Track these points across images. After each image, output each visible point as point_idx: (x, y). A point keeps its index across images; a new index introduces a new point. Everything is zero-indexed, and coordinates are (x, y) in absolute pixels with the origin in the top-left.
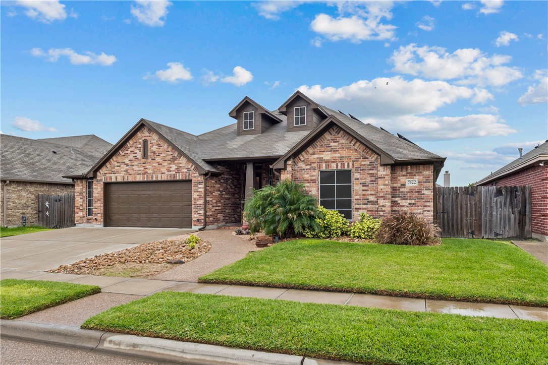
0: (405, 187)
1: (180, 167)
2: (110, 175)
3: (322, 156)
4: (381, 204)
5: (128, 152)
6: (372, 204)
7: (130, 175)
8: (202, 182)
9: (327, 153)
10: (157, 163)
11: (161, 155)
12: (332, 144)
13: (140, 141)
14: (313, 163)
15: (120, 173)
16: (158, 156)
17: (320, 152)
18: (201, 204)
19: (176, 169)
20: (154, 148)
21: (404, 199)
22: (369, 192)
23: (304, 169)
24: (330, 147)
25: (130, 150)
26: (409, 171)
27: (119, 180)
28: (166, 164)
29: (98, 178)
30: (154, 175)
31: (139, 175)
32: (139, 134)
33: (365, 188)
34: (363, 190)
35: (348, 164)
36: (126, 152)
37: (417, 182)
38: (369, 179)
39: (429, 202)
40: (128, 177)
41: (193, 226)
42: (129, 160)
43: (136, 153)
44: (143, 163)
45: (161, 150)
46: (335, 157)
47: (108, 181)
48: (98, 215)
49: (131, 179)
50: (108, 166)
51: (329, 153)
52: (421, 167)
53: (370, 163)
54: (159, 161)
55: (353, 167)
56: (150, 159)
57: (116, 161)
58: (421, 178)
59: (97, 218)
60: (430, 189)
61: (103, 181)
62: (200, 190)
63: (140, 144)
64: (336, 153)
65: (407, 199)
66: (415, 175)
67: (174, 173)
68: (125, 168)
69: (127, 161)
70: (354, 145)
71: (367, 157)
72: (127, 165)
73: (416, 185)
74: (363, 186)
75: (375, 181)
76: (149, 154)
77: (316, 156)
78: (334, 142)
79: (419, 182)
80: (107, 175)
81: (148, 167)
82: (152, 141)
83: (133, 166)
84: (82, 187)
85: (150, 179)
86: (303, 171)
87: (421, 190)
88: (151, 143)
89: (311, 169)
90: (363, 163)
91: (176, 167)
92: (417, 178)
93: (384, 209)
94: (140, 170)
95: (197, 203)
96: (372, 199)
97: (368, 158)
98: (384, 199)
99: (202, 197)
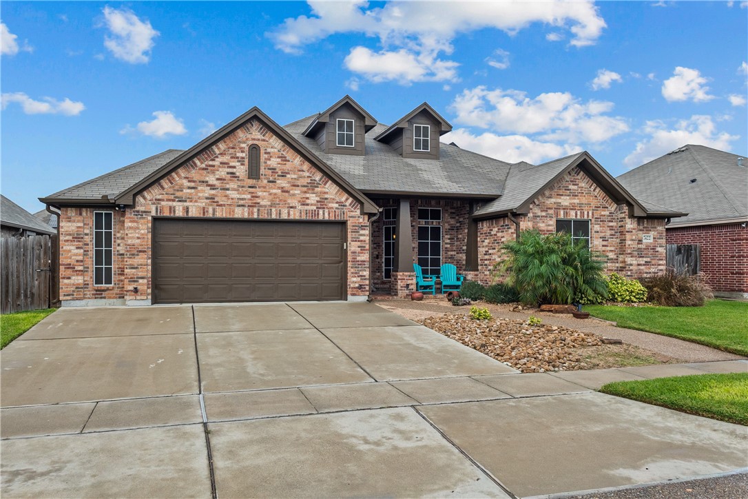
0: (642, 244)
1: (326, 199)
2: (170, 203)
3: (560, 201)
4: (629, 263)
5: (216, 163)
6: (612, 262)
7: (221, 205)
8: (366, 226)
9: (565, 197)
10: (279, 188)
11: (288, 176)
12: (571, 187)
13: (243, 145)
14: (550, 208)
15: (196, 201)
16: (283, 176)
17: (558, 195)
18: (364, 261)
19: (318, 202)
20: (274, 162)
21: (641, 257)
22: (609, 248)
23: (538, 216)
24: (568, 190)
25: (220, 159)
26: (645, 225)
27: (194, 213)
28: (296, 192)
29: (138, 208)
30: (273, 210)
31: (241, 208)
32: (241, 134)
33: (605, 243)
34: (603, 246)
35: (588, 213)
36: (211, 163)
37: (652, 237)
38: (609, 233)
39: (662, 260)
40: (214, 210)
41: (350, 297)
42: (218, 179)
43: (234, 167)
44: (250, 187)
45: (288, 166)
46: (575, 204)
47: (166, 214)
48: (141, 281)
49: (220, 214)
50: (166, 186)
51: (568, 197)
52: (656, 221)
53: (610, 213)
54: (283, 185)
55: (593, 218)
56: (265, 181)
57: (186, 178)
58: (656, 233)
59: (139, 287)
60: (663, 247)
61: (154, 213)
62: (362, 238)
63: (242, 152)
64: (575, 199)
65: (643, 257)
66: (650, 230)
67: (315, 208)
68: (208, 192)
69: (212, 179)
70: (594, 190)
71: (607, 206)
72: (213, 187)
73: (652, 241)
74: (603, 240)
75: (615, 235)
76: (262, 171)
77: (553, 200)
78: (573, 185)
79: (654, 238)
80: (163, 203)
81: (260, 194)
82: (269, 150)
83: (228, 189)
84: (81, 224)
85: (265, 216)
86: (538, 218)
87: (655, 246)
88: (266, 153)
89: (546, 217)
90: (603, 213)
91: (318, 199)
92: (652, 234)
93: (631, 268)
94: (243, 199)
95: (358, 258)
96: (612, 257)
97: (607, 208)
98: (632, 257)
99: (367, 250)
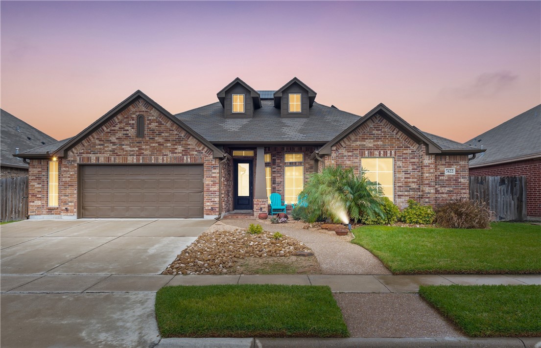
0: (444, 176)
1: (189, 149)
2: (88, 155)
3: (364, 143)
4: (427, 192)
5: (117, 128)
6: (414, 191)
7: (119, 155)
8: (217, 167)
9: (369, 141)
10: (156, 143)
11: (163, 134)
12: (375, 132)
13: (134, 116)
14: (356, 150)
15: (104, 153)
16: (159, 134)
17: (362, 139)
18: (216, 191)
19: (183, 151)
20: (153, 125)
21: (443, 187)
22: (411, 180)
23: (346, 156)
24: (372, 134)
25: (118, 126)
26: (447, 161)
27: (102, 161)
28: (169, 145)
29: (69, 159)
30: (153, 157)
31: (132, 157)
32: (132, 109)
33: (408, 176)
34: (405, 178)
35: (391, 152)
36: (113, 128)
37: (454, 170)
38: (411, 167)
39: (465, 189)
40: (114, 158)
41: (205, 216)
42: (117, 139)
43: (128, 130)
44: (137, 143)
45: (163, 128)
46: (379, 145)
47: (85, 162)
48: (70, 204)
49: (119, 161)
50: (86, 144)
51: (372, 140)
52: (458, 157)
53: (412, 152)
54: (160, 140)
55: (395, 155)
56: (147, 139)
57: (97, 139)
58: (458, 167)
59: (69, 208)
60: (466, 178)
61: (78, 161)
62: (214, 175)
63: (133, 120)
64: (379, 141)
65: (445, 187)
66: (453, 165)
67: (181, 155)
68: (111, 147)
69: (113, 139)
70: (396, 134)
71: (409, 146)
72: (114, 144)
73: (454, 173)
74: (405, 174)
75: (417, 169)
76: (146, 132)
77: (358, 143)
78: (377, 130)
79: (456, 171)
80: (84, 155)
81: (144, 147)
82: (150, 118)
83: (123, 145)
84: (40, 170)
85: (148, 162)
86: (345, 158)
87: (458, 178)
88: (148, 120)
89: (353, 156)
90: (405, 152)
91: (182, 149)
92: (454, 168)
93: (429, 195)
94: (133, 151)
95: (211, 189)
96: (414, 187)
97: (409, 147)
98: (429, 187)
99: (217, 183)
